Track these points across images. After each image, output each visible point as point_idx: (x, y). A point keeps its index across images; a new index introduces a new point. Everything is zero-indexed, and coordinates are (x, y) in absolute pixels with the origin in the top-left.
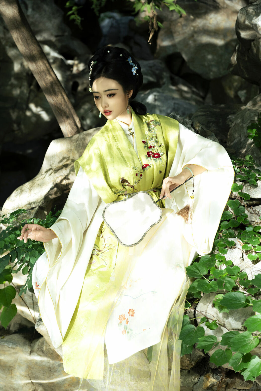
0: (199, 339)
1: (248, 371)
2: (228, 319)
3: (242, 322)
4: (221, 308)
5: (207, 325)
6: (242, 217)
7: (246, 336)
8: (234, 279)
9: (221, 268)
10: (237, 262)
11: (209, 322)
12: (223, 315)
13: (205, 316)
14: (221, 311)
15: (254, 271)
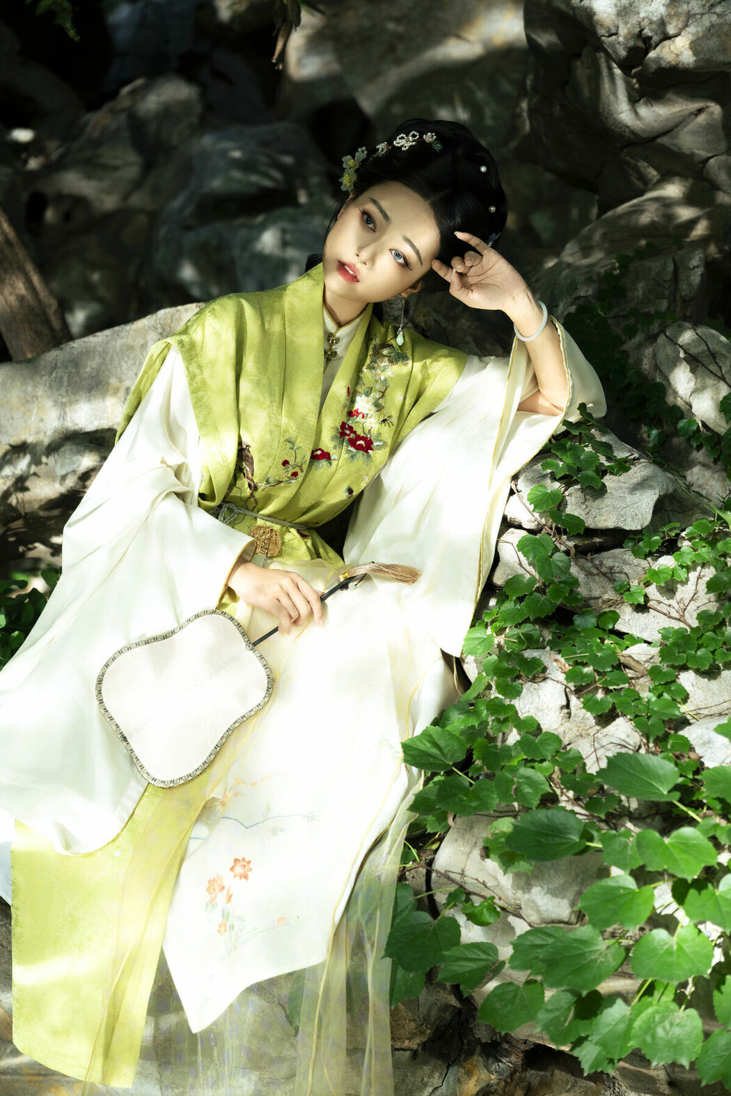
0: (444, 952)
1: (594, 1042)
2: (529, 892)
3: (571, 899)
4: (507, 861)
5: (467, 912)
6: (562, 585)
7: (585, 938)
8: (541, 770)
9: (504, 740)
10: (551, 721)
11: (473, 904)
12: (514, 880)
13: (461, 887)
14: (509, 869)
15: (604, 744)
